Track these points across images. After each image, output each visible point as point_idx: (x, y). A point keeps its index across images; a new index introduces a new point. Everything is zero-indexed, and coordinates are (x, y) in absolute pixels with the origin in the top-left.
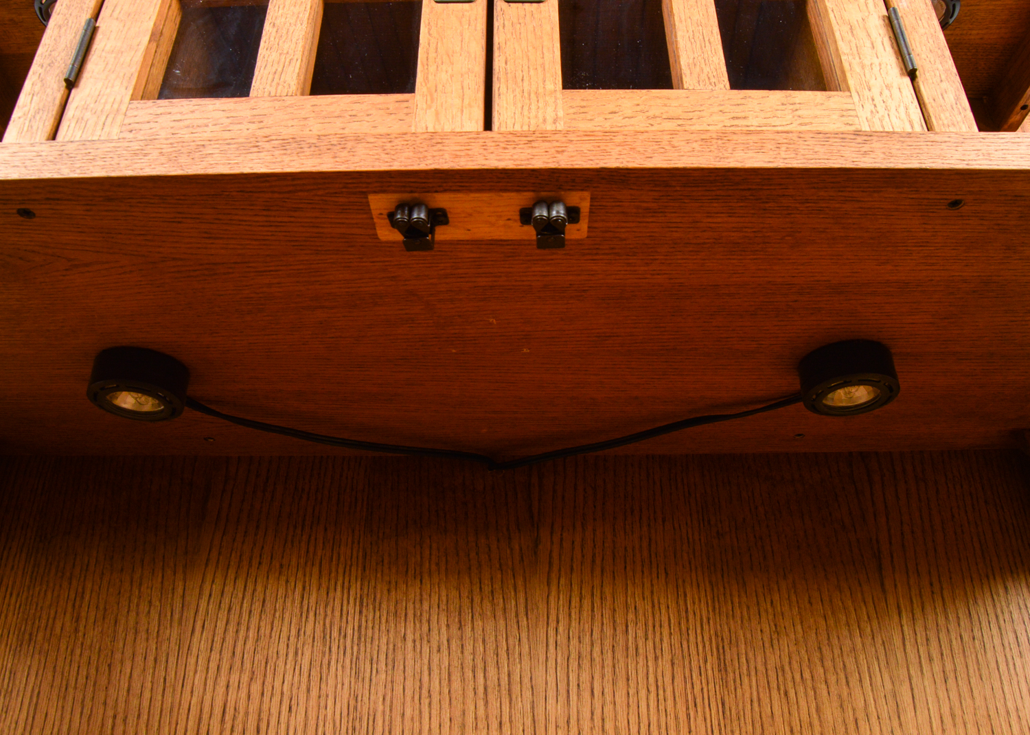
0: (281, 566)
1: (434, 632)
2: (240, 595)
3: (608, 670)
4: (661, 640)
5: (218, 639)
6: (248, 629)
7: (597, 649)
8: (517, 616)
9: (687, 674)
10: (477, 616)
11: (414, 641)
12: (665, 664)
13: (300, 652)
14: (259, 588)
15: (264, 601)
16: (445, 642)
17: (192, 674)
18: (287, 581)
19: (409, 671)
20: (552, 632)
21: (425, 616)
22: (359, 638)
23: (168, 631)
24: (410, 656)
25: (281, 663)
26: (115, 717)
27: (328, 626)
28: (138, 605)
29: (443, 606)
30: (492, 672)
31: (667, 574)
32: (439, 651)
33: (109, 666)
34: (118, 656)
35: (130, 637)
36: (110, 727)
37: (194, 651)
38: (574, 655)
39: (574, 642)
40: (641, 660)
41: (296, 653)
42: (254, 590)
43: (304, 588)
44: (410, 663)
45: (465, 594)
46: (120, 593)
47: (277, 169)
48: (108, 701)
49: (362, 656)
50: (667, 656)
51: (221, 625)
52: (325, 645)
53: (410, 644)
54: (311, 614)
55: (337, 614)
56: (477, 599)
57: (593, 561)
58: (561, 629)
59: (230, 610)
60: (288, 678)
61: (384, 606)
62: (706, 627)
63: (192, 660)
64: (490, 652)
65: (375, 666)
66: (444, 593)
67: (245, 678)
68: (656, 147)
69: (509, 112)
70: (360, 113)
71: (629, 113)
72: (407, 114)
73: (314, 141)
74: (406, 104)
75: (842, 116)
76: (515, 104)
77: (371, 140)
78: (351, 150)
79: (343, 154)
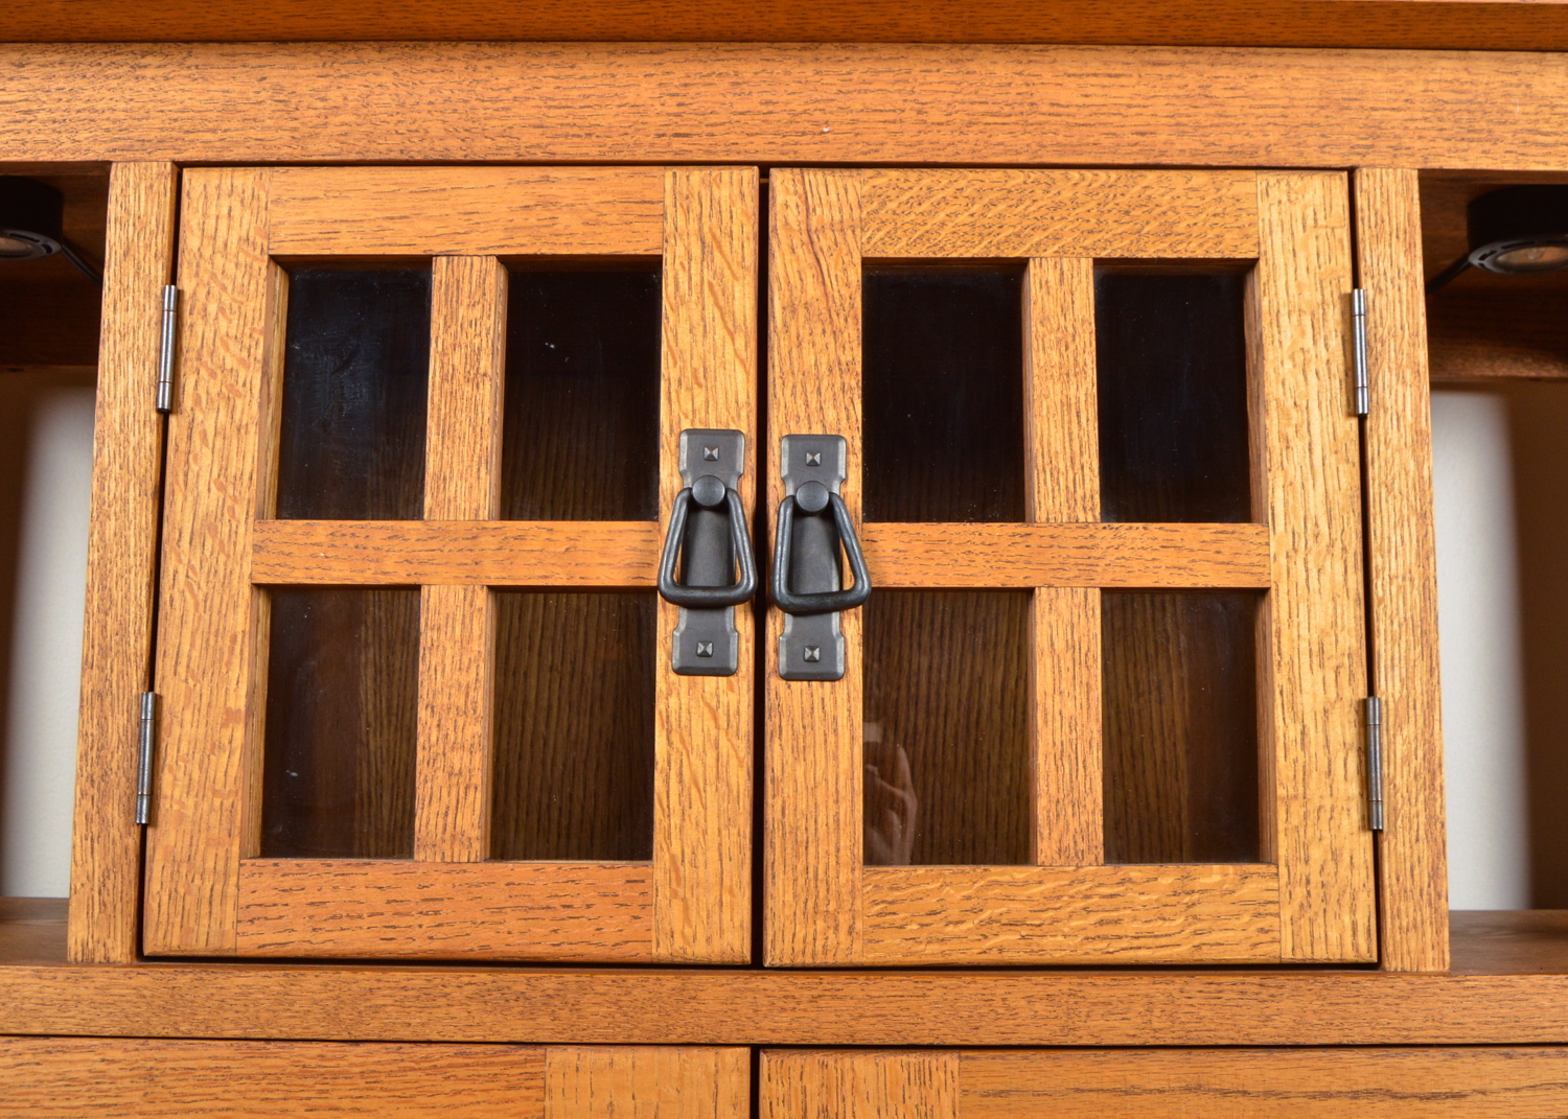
68: (985, 1010)
69: (788, 912)
70: (577, 902)
71: (954, 914)
72: (643, 907)
73: (522, 988)
74: (640, 887)
75: (1258, 915)
76: (795, 896)
77: (600, 989)
78: (575, 1007)
79: (564, 1014)
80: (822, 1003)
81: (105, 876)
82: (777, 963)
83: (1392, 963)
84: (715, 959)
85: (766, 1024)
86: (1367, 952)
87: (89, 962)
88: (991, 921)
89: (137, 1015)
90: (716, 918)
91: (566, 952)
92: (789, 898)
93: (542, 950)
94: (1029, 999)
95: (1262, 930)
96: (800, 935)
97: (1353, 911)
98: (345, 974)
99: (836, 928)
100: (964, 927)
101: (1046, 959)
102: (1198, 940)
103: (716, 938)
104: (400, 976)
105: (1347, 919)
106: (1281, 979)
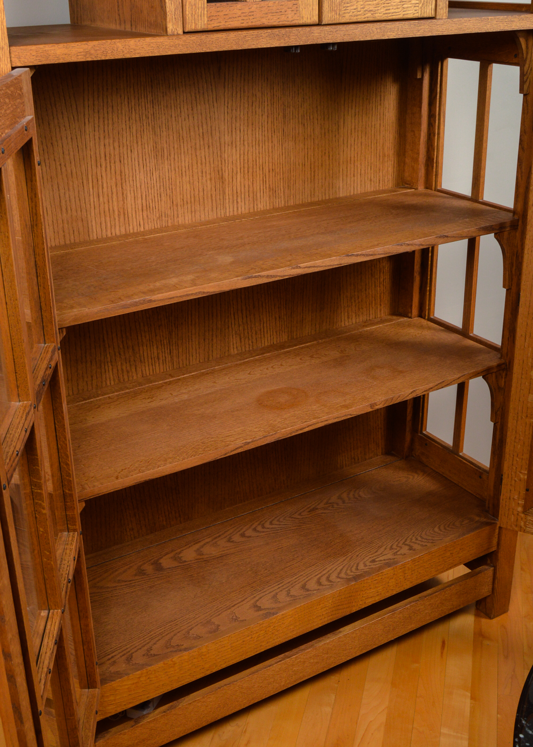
0: (117, 89)
1: (183, 113)
2: (102, 104)
3: (246, 121)
4: (264, 108)
5: (96, 126)
6: (108, 120)
7: (242, 114)
8: (213, 103)
9: (273, 121)
10: (198, 104)
11: (175, 117)
12: (265, 117)
13: (131, 127)
14: (109, 101)
15: (112, 107)
16: (187, 117)
17: (88, 142)
18: (121, 96)
19: (174, 130)
20: (226, 108)
21: (179, 106)
22: (154, 118)
23: (74, 125)
24: (174, 123)
25: (124, 133)
26: (60, 165)
27: (141, 114)
28: (57, 115)
29: (185, 101)
30: (205, 127)
31: (267, 79)
32: (185, 120)
33: (52, 144)
34: (54, 139)
35: (58, 130)
36: (59, 169)
37: (88, 132)
38: (234, 117)
39: (234, 111)
40: (257, 116)
41: (130, 128)
42: (107, 102)
43: (128, 99)
44: (174, 126)
45: (193, 95)
46: (47, 110)
47: (269, 46)
48: (56, 158)
49: (156, 126)
50: (266, 114)
51: (96, 119)
52: (141, 123)
53: (174, 118)
54: (133, 110)
55: (144, 108)
56: (198, 97)
57: (241, 76)
58: (229, 107)
59: (98, 112)
60: (128, 138)
61: (162, 103)
62: (280, 101)
63: (87, 137)
64: (204, 119)
65: (161, 129)
66: (185, 95)
67: (111, 141)
68: (368, 32)
69: (327, 10)
70: (283, 11)
71: (359, 9)
72: (297, 11)
73: (278, 33)
74: (296, 6)
75: (415, 7)
76: (328, 6)
77: (294, 32)
78: (289, 37)
79: (286, 39)
80: (337, 32)
81: (175, 11)
82: (325, 23)
83: (438, 17)
84: (312, 23)
85: (327, 38)
86: (433, 16)
87: (173, 35)
88: (366, 11)
89: (193, 47)
90: (312, 13)
91: (281, 24)
92: (327, 7)
93: (276, 24)
94: (377, 29)
95: (416, 10)
96: (329, 16)
97: (432, 5)
98: (240, 32)
99: (336, 14)
100: (361, 12)
101: (376, 19)
102: (404, 13)
103: (312, 18)
104: (251, 32)
105: (430, 7)
106: (422, 21)
